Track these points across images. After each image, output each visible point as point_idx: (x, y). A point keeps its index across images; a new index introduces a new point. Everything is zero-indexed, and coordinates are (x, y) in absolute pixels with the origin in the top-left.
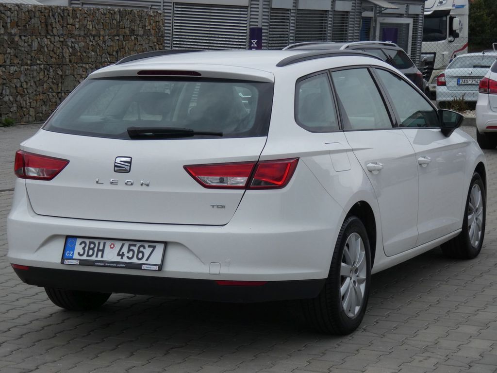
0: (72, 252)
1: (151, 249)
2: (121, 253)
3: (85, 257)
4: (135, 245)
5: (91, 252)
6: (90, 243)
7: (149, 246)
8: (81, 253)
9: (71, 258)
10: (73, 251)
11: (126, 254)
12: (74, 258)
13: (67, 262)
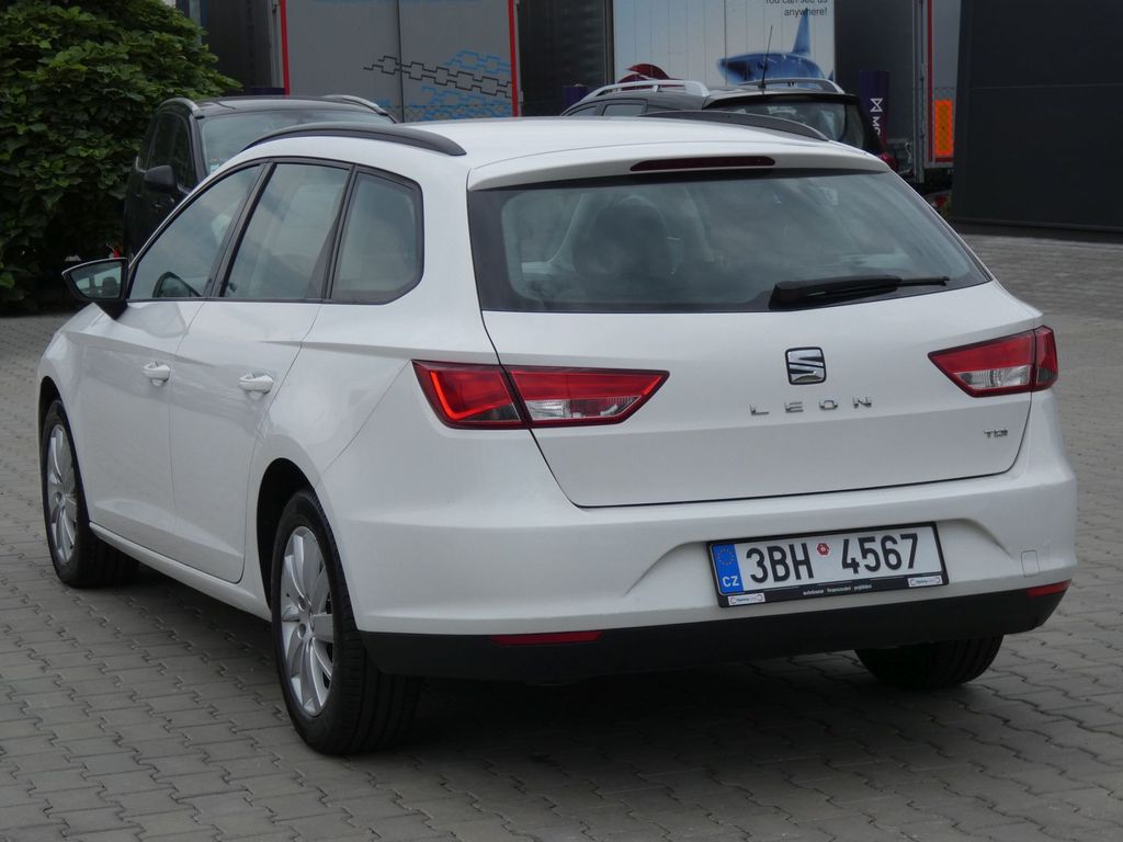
0: (736, 577)
1: (910, 541)
2: (849, 561)
3: (770, 584)
4: (872, 540)
5: (781, 571)
7: (904, 537)
9: (740, 591)
11: (862, 563)
12: (745, 589)
13: (734, 601)
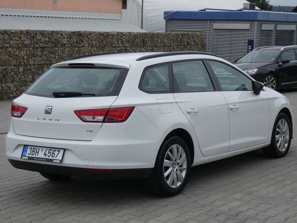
1: (58, 152)
2: (45, 154)
4: (51, 150)
6: (34, 148)
7: (58, 151)
8: (29, 154)
10: (26, 152)
11: (47, 154)
